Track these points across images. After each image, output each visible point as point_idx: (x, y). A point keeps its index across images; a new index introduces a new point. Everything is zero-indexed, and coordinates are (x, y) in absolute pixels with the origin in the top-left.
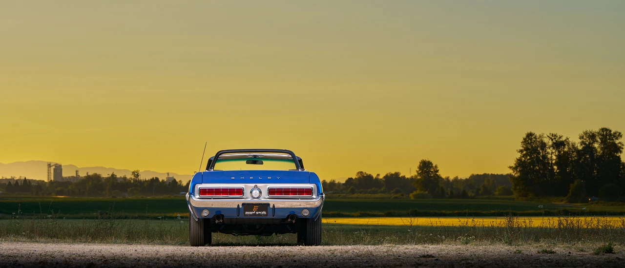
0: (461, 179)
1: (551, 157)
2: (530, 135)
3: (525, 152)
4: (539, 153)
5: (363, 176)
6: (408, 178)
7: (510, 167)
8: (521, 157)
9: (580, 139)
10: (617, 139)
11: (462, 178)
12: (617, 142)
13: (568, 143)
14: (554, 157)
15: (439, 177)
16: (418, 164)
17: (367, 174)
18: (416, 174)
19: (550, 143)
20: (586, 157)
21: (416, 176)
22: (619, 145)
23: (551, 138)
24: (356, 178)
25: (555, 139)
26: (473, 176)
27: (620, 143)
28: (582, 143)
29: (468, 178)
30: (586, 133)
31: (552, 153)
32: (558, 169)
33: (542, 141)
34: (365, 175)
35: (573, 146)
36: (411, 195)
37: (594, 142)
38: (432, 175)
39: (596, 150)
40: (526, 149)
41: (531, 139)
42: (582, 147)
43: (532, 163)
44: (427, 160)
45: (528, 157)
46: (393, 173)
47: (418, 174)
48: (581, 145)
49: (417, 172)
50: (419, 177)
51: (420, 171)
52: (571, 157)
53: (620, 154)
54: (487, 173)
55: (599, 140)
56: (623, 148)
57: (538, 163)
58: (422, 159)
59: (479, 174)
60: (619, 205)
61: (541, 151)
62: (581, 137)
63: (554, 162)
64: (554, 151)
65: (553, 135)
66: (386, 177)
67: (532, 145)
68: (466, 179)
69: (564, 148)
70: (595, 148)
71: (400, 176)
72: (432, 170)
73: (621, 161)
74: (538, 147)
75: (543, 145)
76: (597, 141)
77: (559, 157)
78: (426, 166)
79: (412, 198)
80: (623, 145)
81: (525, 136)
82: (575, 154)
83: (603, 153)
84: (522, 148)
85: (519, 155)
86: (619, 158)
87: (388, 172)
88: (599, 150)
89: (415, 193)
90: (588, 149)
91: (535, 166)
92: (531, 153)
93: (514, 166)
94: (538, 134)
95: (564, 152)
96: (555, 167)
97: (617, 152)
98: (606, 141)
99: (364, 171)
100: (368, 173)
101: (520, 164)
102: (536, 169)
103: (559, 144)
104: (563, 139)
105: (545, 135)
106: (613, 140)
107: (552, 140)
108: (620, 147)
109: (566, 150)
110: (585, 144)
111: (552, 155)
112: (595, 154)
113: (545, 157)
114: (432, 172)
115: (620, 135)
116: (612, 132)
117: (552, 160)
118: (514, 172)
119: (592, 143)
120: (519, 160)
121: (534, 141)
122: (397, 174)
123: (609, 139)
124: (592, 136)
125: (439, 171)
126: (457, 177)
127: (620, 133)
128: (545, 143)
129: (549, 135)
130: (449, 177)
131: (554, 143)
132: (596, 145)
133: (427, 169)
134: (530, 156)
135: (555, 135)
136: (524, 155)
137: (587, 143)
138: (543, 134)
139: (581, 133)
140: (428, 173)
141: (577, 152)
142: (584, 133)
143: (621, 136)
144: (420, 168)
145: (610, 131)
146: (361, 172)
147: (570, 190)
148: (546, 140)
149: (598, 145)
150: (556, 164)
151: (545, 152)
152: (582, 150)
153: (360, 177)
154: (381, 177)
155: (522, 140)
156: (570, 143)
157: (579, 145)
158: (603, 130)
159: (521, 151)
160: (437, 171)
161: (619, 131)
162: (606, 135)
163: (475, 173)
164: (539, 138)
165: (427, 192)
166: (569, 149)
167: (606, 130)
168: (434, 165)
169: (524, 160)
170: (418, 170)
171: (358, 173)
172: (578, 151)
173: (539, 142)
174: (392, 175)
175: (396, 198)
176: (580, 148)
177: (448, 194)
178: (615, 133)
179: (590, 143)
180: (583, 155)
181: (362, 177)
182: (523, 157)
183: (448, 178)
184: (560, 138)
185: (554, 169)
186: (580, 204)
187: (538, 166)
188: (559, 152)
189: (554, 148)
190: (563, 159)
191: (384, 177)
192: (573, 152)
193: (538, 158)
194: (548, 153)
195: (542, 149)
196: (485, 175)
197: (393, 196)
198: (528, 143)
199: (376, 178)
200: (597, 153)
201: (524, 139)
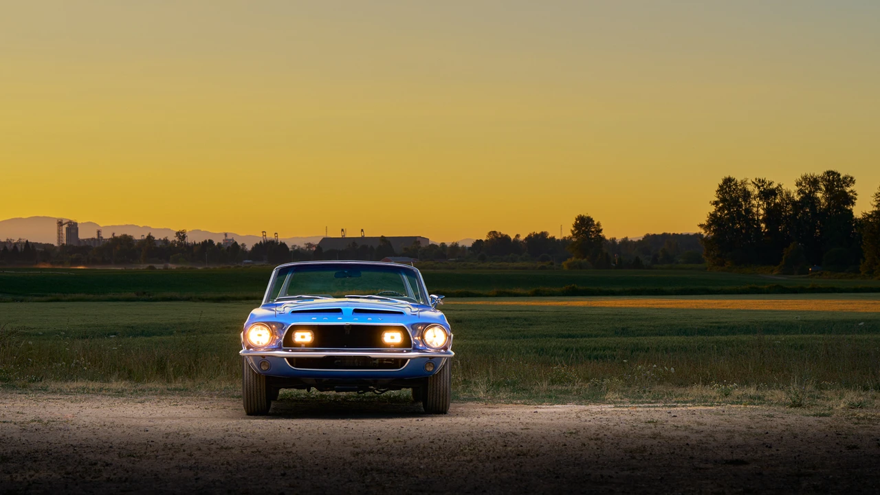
0: (631, 241)
1: (757, 211)
2: (728, 181)
3: (721, 205)
4: (741, 206)
5: (497, 237)
6: (558, 240)
7: (701, 226)
8: (716, 212)
9: (797, 185)
10: (848, 186)
11: (634, 240)
12: (848, 190)
13: (781, 192)
14: (761, 212)
15: (603, 238)
16: (574, 221)
17: (502, 235)
18: (571, 234)
19: (757, 192)
20: (804, 211)
21: (570, 238)
22: (851, 194)
23: (757, 185)
24: (487, 241)
25: (763, 186)
26: (647, 236)
27: (852, 191)
28: (800, 192)
29: (641, 239)
30: (805, 178)
31: (759, 205)
32: (766, 227)
33: (745, 190)
34: (500, 236)
35: (787, 195)
36: (564, 264)
37: (817, 190)
38: (593, 237)
39: (819, 202)
40: (723, 200)
41: (730, 187)
42: (799, 197)
43: (732, 219)
44: (586, 215)
45: (726, 212)
46: (538, 233)
47: (574, 234)
48: (799, 194)
49: (572, 231)
50: (574, 240)
51: (575, 230)
52: (785, 211)
53: (851, 207)
54: (668, 232)
55: (823, 187)
56: (856, 199)
57: (739, 219)
58: (578, 215)
59: (657, 233)
60: (851, 278)
61: (743, 203)
62: (799, 184)
63: (761, 218)
64: (761, 203)
65: (759, 180)
66: (529, 238)
67: (731, 194)
68: (639, 241)
69: (775, 199)
70: (817, 198)
71: (548, 237)
72: (593, 230)
73: (853, 216)
74: (739, 197)
75: (747, 195)
76: (821, 189)
77: (767, 211)
78: (584, 224)
79: (565, 268)
80: (856, 194)
81: (721, 182)
82: (790, 206)
83: (829, 204)
84: (717, 199)
85: (713, 209)
86: (850, 212)
87: (532, 232)
88: (823, 201)
89: (569, 260)
90: (808, 199)
91: (735, 224)
92: (729, 205)
93: (706, 223)
94: (739, 179)
95: (775, 204)
96: (763, 225)
97: (848, 204)
98: (832, 188)
99: (498, 231)
100: (504, 233)
101: (714, 220)
102: (737, 228)
103: (768, 193)
104: (774, 186)
105: (749, 181)
106: (842, 187)
107: (759, 188)
108: (852, 198)
109: (777, 201)
110: (804, 193)
111: (759, 208)
112: (818, 207)
113: (748, 211)
114: (592, 232)
115: (852, 181)
116: (841, 177)
117: (758, 215)
118: (706, 232)
119: (814, 192)
120: (713, 216)
121: (734, 189)
122: (544, 234)
123: (837, 186)
124: (814, 182)
125: (603, 231)
126: (626, 238)
127: (852, 178)
128: (749, 192)
129: (754, 181)
130: (615, 239)
131: (761, 191)
132: (819, 195)
133: (587, 228)
134: (729, 210)
135: (763, 181)
136: (720, 208)
137: (807, 191)
138: (747, 179)
139: (799, 178)
140: (587, 233)
141: (792, 205)
142: (803, 178)
143: (854, 183)
144: (576, 226)
145: (839, 175)
146: (495, 232)
147: (783, 257)
148: (750, 188)
149: (822, 195)
150: (764, 220)
151: (749, 204)
152: (799, 202)
153: (492, 239)
154: (522, 238)
155: (717, 188)
156: (784, 191)
157: (796, 194)
158: (828, 173)
159: (716, 203)
160: (601, 231)
161: (851, 175)
162: (833, 181)
163: (652, 233)
164: (740, 185)
165: (585, 260)
166: (782, 199)
167: (834, 173)
168: (595, 223)
169: (721, 216)
170: (573, 229)
171: (490, 233)
172: (794, 203)
173: (740, 190)
174: (537, 236)
175: (543, 268)
176: (797, 198)
177: (615, 263)
178: (845, 178)
179: (810, 192)
180: (802, 208)
181: (495, 239)
182: (719, 211)
183: (613, 240)
184: (770, 184)
185: (761, 228)
186: (798, 276)
187: (739, 224)
188: (769, 204)
189: (761, 199)
190: (773, 214)
191: (526, 239)
192: (787, 204)
193: (739, 212)
194: (753, 206)
195: (745, 200)
196: (665, 235)
197: (539, 264)
198: (726, 192)
199: (514, 239)
200: (820, 205)
201: (720, 186)
